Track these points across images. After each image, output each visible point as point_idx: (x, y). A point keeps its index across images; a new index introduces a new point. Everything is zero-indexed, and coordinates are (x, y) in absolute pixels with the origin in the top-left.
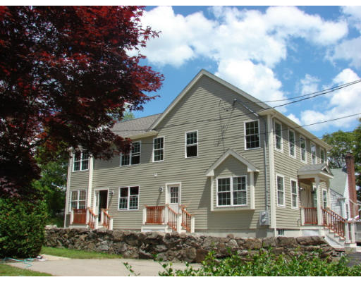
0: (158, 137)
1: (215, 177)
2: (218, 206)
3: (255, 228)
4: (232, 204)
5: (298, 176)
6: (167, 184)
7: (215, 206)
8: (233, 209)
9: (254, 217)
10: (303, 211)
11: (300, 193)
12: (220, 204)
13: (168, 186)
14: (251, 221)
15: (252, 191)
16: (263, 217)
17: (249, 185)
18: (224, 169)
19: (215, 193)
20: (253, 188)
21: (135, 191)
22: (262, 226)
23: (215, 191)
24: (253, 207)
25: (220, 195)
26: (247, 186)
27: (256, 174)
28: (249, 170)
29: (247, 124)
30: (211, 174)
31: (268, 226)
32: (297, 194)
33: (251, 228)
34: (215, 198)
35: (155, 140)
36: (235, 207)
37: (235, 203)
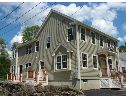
0: (37, 41)
1: (55, 56)
2: (57, 69)
3: (72, 79)
4: (62, 68)
5: (98, 54)
6: (40, 61)
7: (55, 69)
8: (62, 71)
9: (71, 74)
10: (101, 70)
11: (99, 61)
12: (58, 68)
13: (40, 62)
14: (70, 76)
15: (70, 61)
16: (74, 74)
17: (68, 58)
18: (59, 52)
19: (55, 63)
20: (70, 60)
21: (30, 65)
22: (74, 78)
23: (55, 62)
24: (70, 69)
25: (57, 64)
26: (67, 59)
27: (71, 53)
28: (68, 51)
29: (68, 30)
30: (54, 54)
31: (77, 78)
32: (97, 62)
33: (70, 79)
34: (55, 66)
35: (36, 42)
36: (63, 70)
37: (63, 68)
